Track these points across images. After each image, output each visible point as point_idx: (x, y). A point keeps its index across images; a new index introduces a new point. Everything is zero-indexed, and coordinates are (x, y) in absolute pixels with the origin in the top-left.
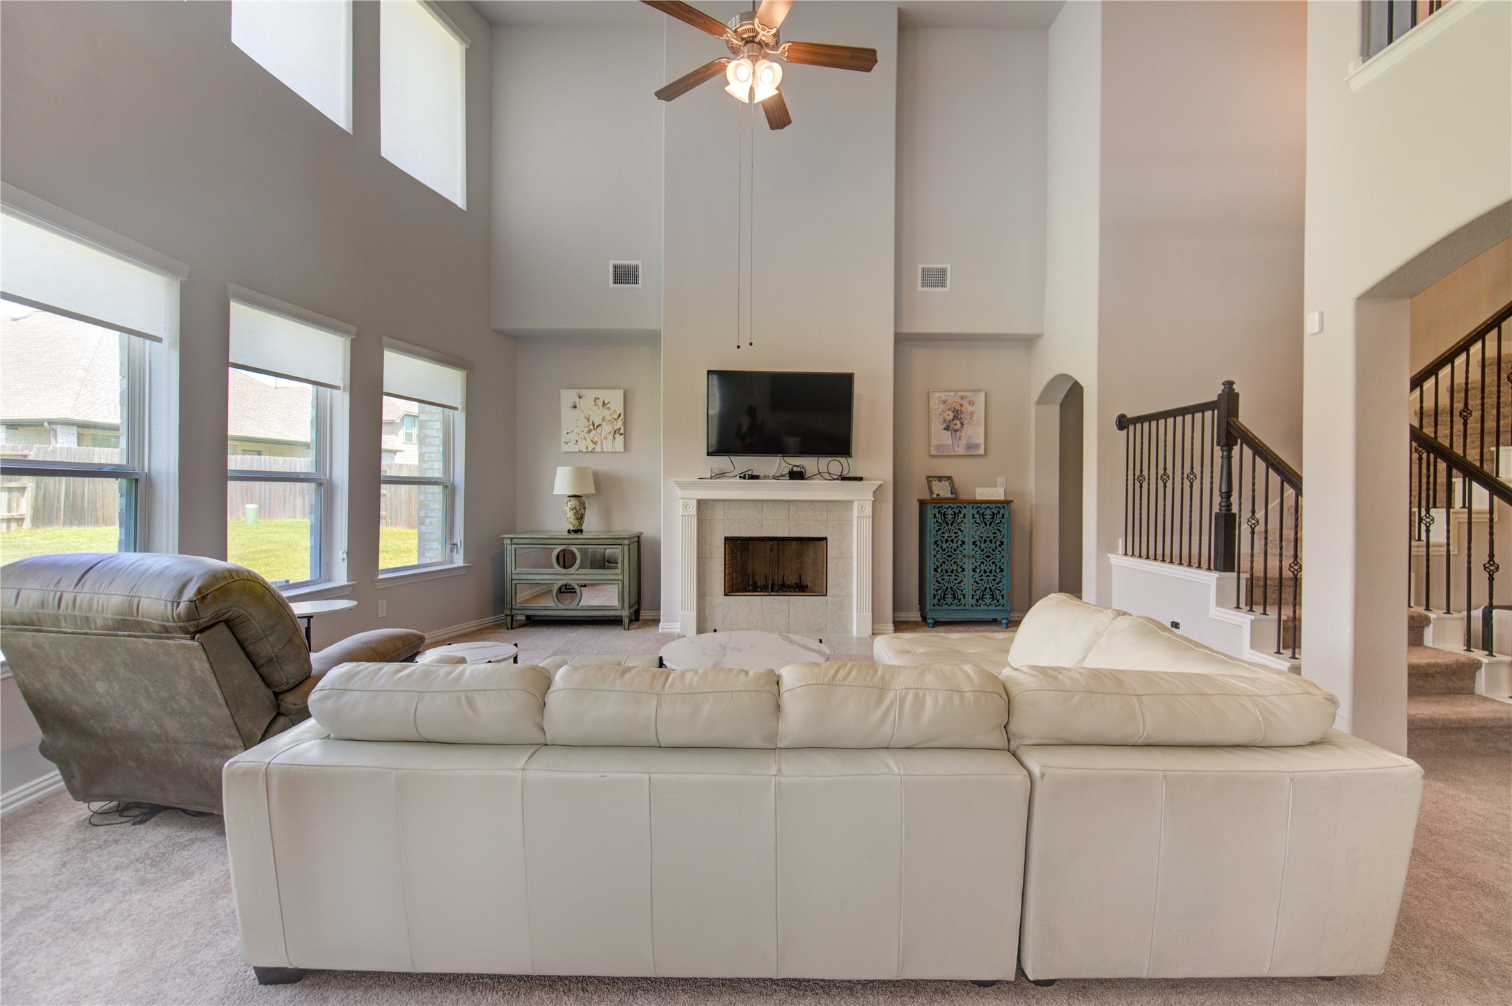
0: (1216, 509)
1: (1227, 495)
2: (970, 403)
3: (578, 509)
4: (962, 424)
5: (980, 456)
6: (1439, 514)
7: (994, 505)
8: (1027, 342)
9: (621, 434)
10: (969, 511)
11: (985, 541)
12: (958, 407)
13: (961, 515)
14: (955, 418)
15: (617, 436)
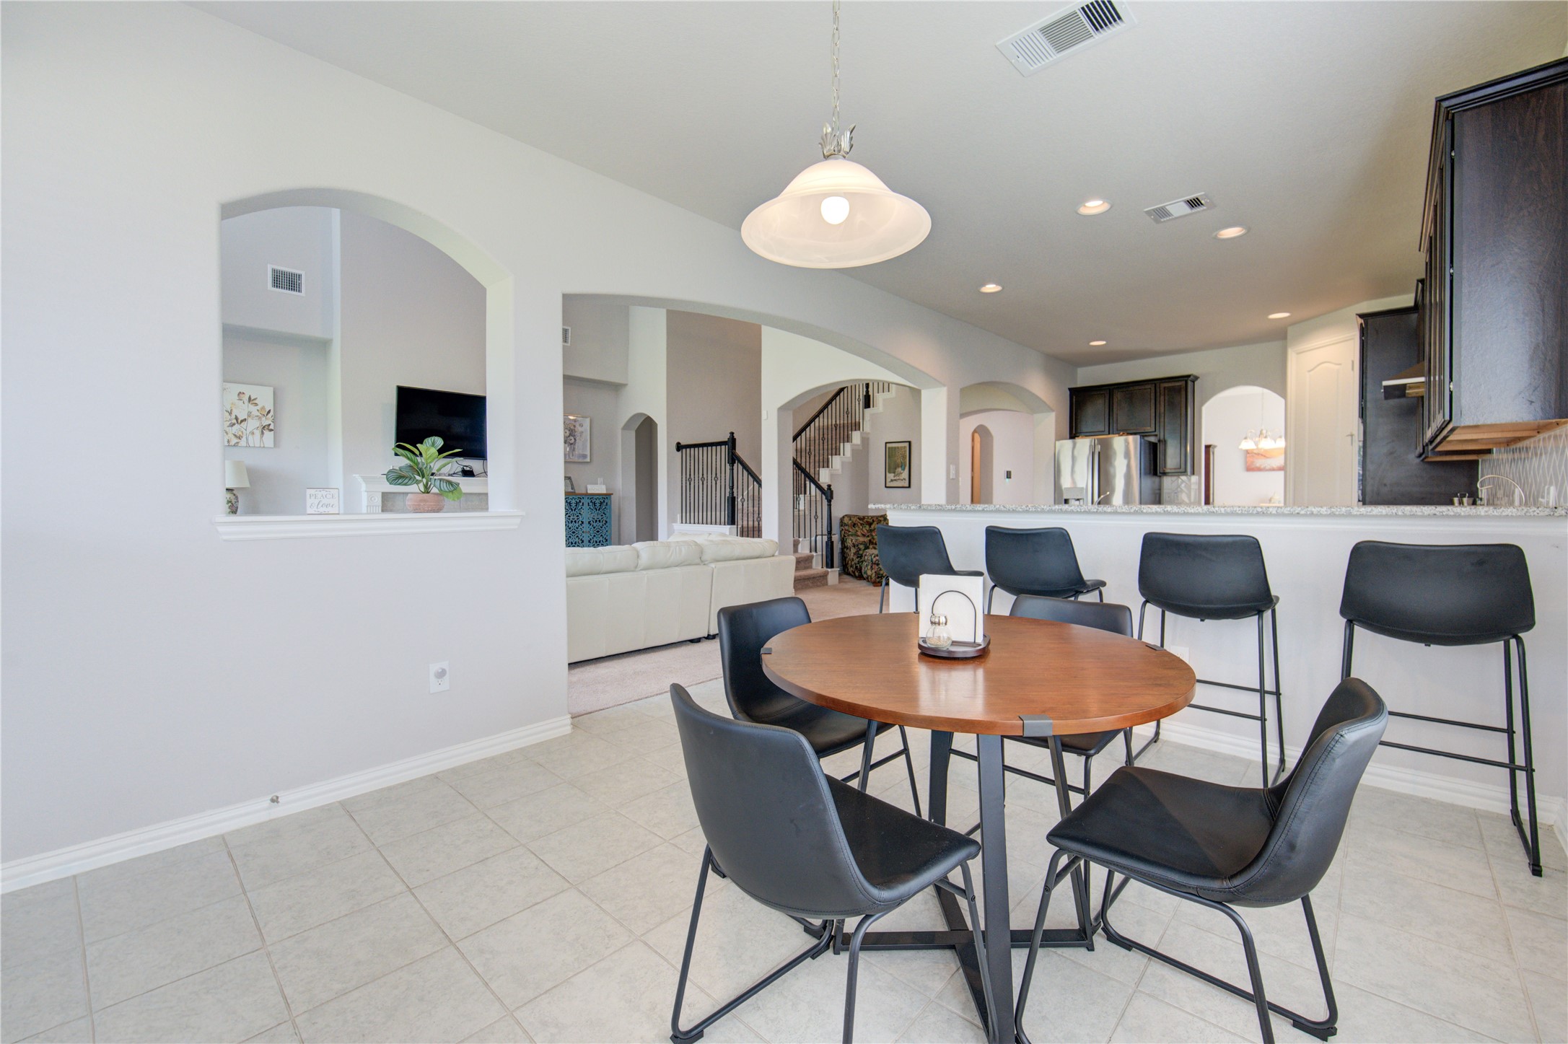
0: (727, 495)
1: (732, 488)
2: (580, 425)
3: (233, 502)
4: (575, 439)
5: (587, 462)
6: (802, 496)
7: (601, 497)
8: (616, 388)
9: (271, 430)
10: (586, 501)
11: (596, 521)
12: (572, 427)
13: (581, 504)
14: (570, 435)
15: (266, 432)
